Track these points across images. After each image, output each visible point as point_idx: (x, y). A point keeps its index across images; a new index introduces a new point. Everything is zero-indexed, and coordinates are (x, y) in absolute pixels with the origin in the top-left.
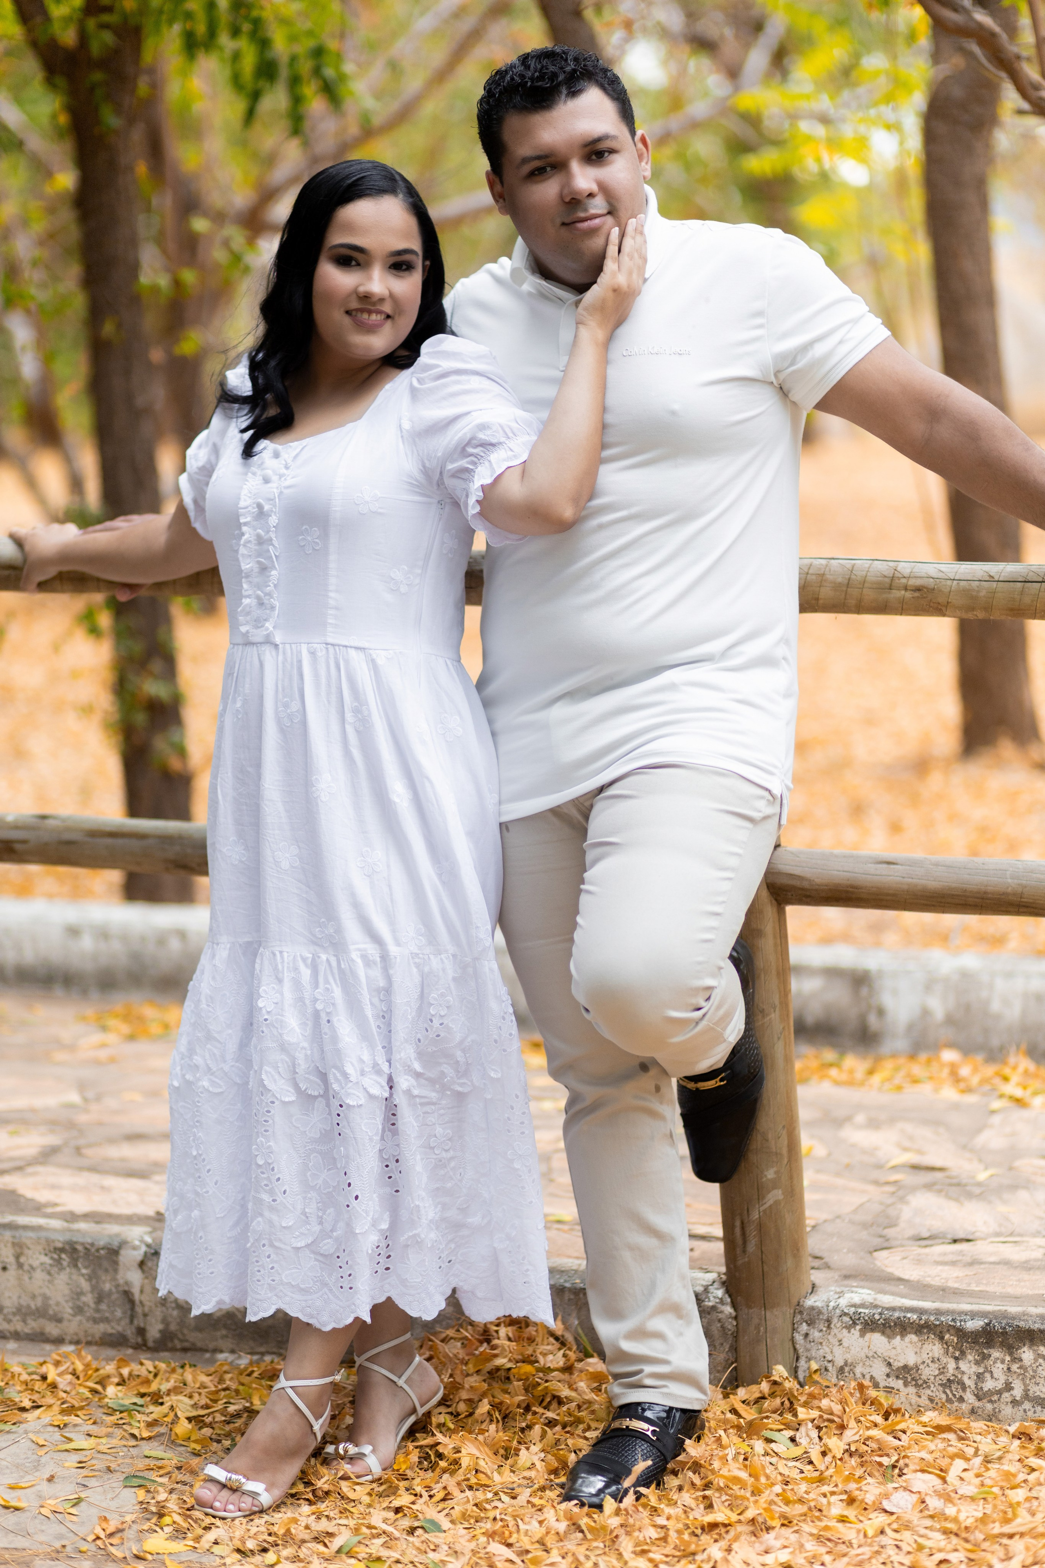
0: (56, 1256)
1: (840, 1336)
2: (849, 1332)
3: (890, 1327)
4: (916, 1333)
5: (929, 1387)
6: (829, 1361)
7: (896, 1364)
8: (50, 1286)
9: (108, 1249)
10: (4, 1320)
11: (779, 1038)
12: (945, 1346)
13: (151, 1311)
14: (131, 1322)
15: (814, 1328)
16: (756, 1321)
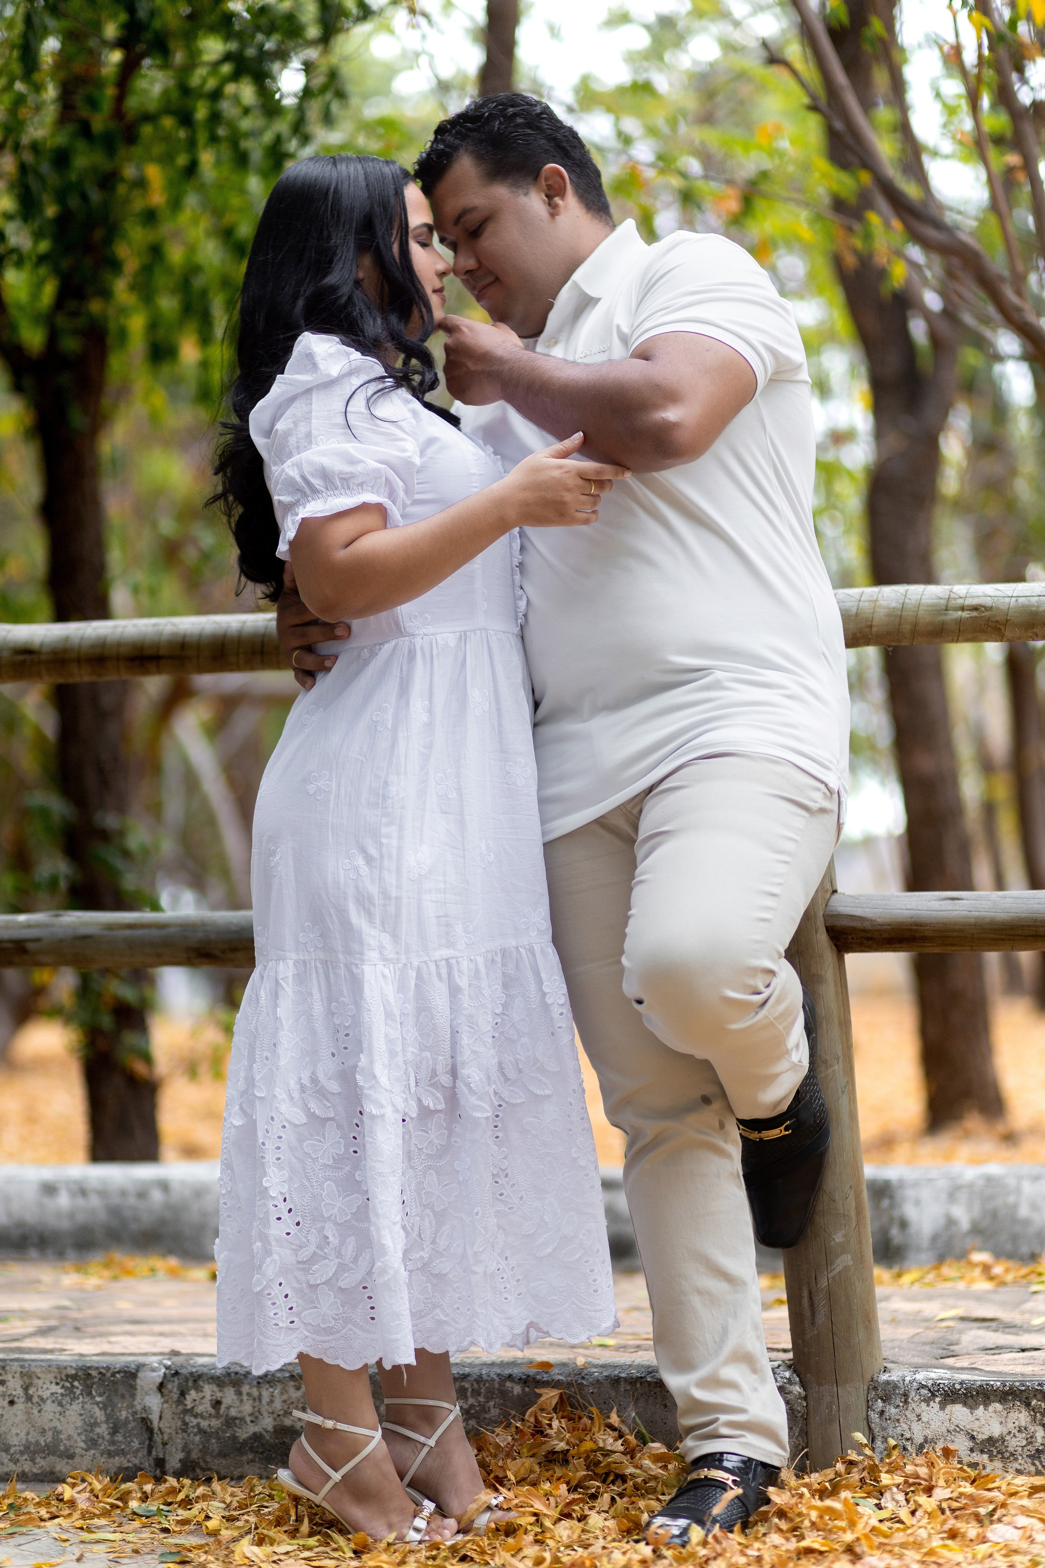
0: (68, 1384)
1: (918, 1411)
2: (928, 1405)
3: (972, 1396)
4: (1000, 1401)
5: (1016, 1459)
6: (908, 1440)
7: (980, 1437)
8: (62, 1419)
9: (125, 1372)
10: (10, 1460)
11: (843, 1092)
12: (1032, 1413)
13: (170, 1438)
14: (150, 1453)
15: (889, 1404)
16: (827, 1399)
